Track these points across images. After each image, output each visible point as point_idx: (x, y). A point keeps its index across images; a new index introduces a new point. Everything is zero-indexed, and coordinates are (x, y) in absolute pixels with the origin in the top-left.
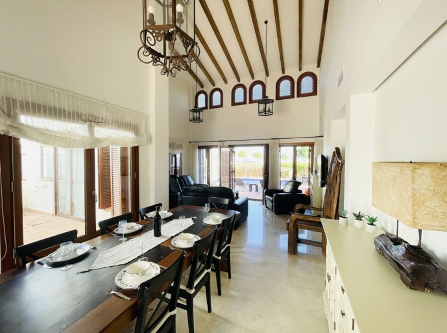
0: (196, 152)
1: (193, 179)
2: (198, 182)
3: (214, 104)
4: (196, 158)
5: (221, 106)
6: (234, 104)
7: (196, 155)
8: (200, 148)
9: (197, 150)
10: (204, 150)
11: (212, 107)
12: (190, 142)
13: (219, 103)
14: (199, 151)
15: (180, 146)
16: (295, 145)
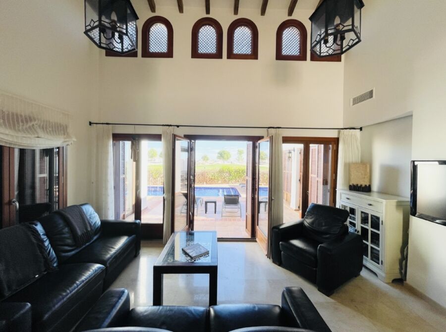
0: (107, 146)
1: (98, 210)
2: (111, 217)
3: (153, 48)
4: (107, 160)
5: (169, 54)
6: (195, 54)
7: (107, 153)
8: (117, 137)
9: (111, 142)
10: (128, 144)
11: (147, 54)
12: (90, 123)
13: (164, 49)
14: (114, 145)
15: (60, 129)
16: (307, 142)
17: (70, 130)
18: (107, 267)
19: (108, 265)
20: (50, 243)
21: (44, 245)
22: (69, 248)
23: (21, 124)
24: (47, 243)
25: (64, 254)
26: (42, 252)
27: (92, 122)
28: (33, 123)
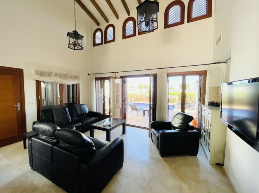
0: (93, 83)
3: (108, 39)
5: (114, 40)
11: (106, 42)
13: (112, 38)
14: (95, 82)
15: (76, 77)
16: (184, 75)
17: (80, 77)
18: (82, 125)
19: (83, 124)
20: (70, 114)
21: (67, 115)
22: (75, 117)
23: (64, 77)
24: (68, 114)
25: (73, 119)
26: (66, 116)
27: (89, 74)
28: (67, 76)
